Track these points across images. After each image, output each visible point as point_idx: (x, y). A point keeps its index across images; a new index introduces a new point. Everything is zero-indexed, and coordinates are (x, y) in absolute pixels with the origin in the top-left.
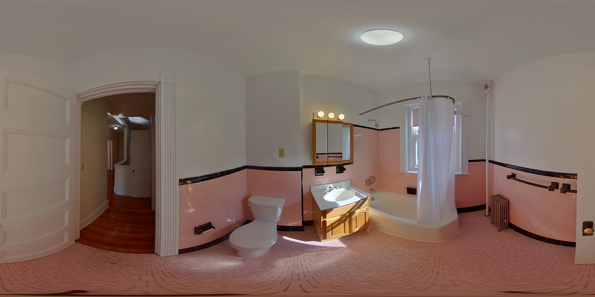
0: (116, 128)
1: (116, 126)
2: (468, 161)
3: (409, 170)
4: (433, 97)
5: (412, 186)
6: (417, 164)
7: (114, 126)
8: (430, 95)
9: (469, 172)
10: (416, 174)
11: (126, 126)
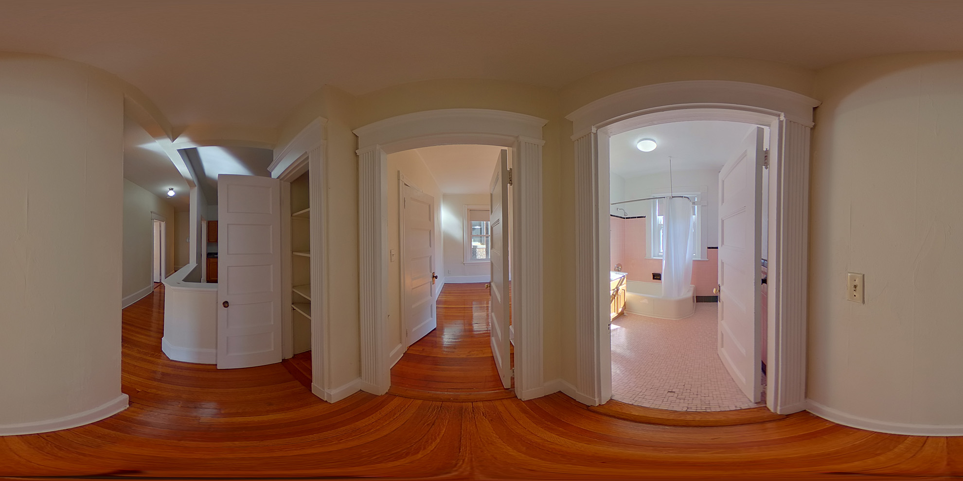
0: (171, 193)
1: (172, 189)
2: (707, 248)
3: (654, 256)
4: (673, 197)
5: (657, 272)
6: (662, 251)
7: (167, 188)
8: (671, 196)
9: (707, 258)
10: (662, 259)
11: (196, 182)
